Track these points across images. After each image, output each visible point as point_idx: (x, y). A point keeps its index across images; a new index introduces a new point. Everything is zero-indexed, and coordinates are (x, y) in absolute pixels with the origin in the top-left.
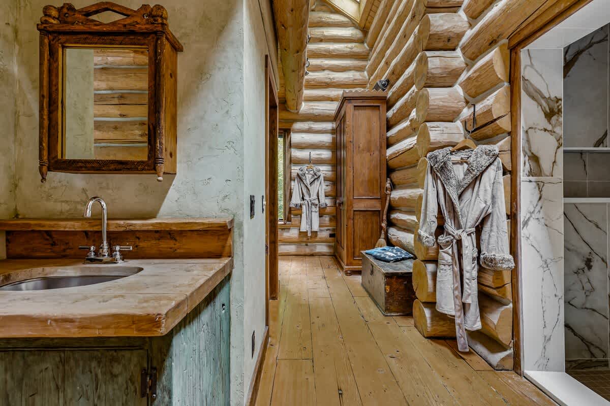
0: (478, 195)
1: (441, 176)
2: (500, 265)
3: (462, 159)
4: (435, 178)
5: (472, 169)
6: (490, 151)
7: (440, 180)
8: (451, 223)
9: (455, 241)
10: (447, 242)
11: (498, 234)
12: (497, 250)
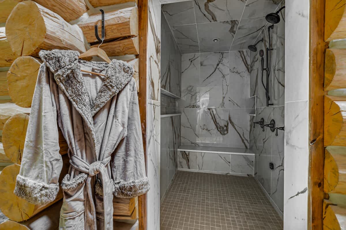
0: (115, 116)
1: (67, 89)
2: (140, 191)
3: (93, 70)
4: (56, 90)
5: (111, 86)
6: (128, 67)
7: (64, 94)
8: (82, 156)
9: (90, 179)
10: (79, 184)
11: (136, 158)
12: (136, 176)
